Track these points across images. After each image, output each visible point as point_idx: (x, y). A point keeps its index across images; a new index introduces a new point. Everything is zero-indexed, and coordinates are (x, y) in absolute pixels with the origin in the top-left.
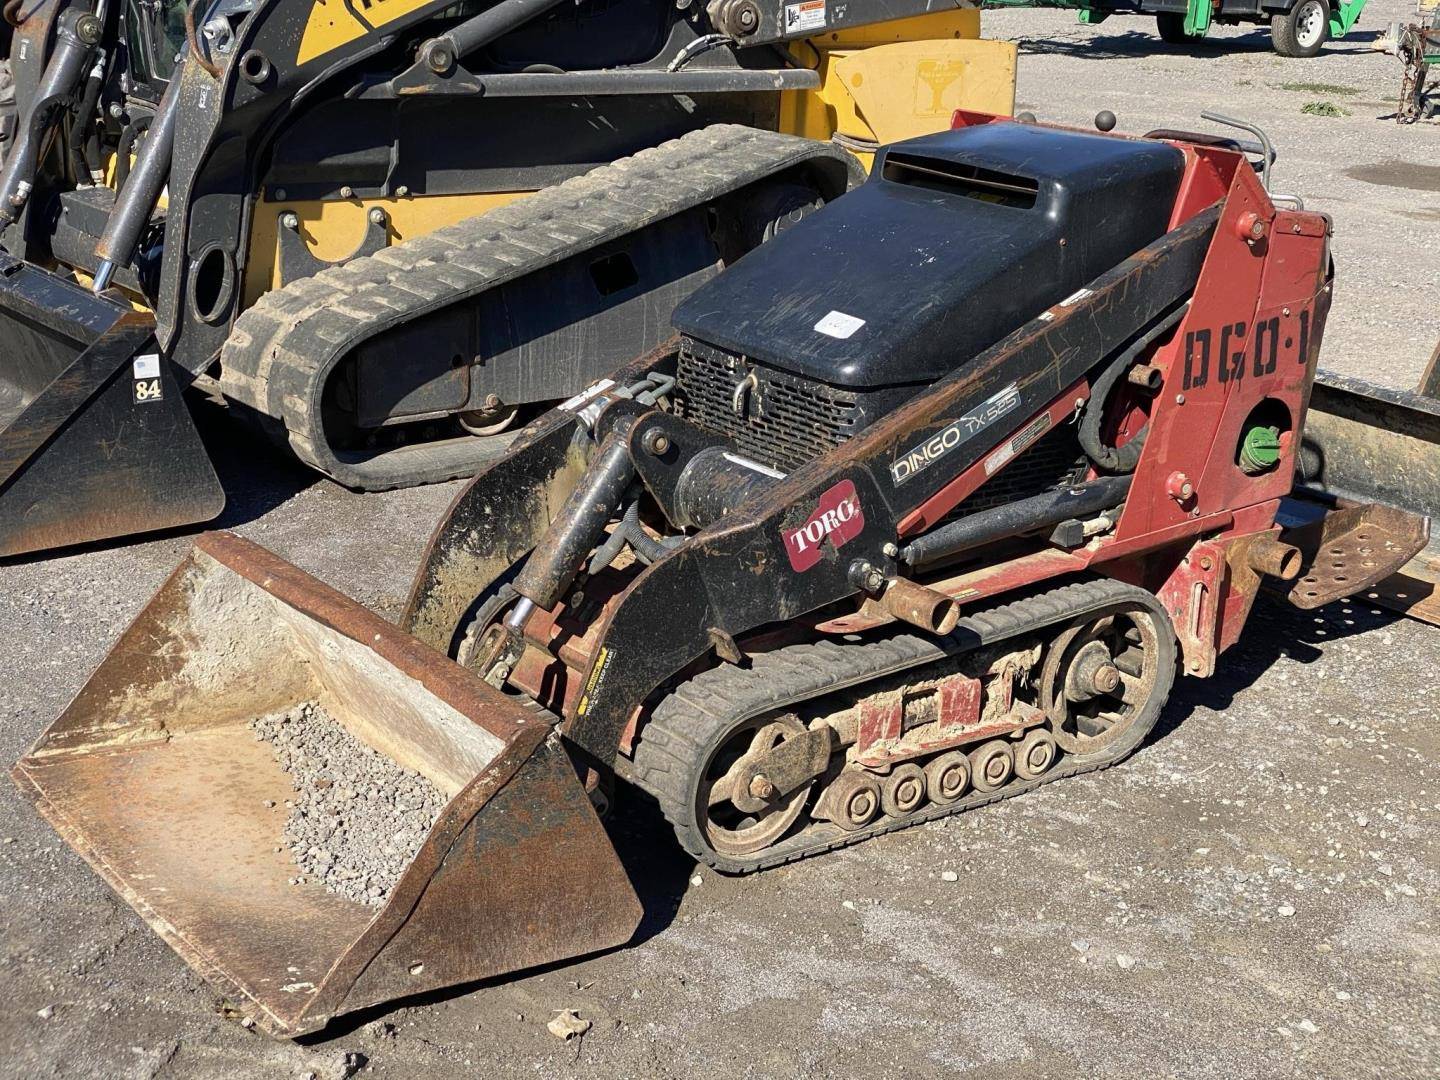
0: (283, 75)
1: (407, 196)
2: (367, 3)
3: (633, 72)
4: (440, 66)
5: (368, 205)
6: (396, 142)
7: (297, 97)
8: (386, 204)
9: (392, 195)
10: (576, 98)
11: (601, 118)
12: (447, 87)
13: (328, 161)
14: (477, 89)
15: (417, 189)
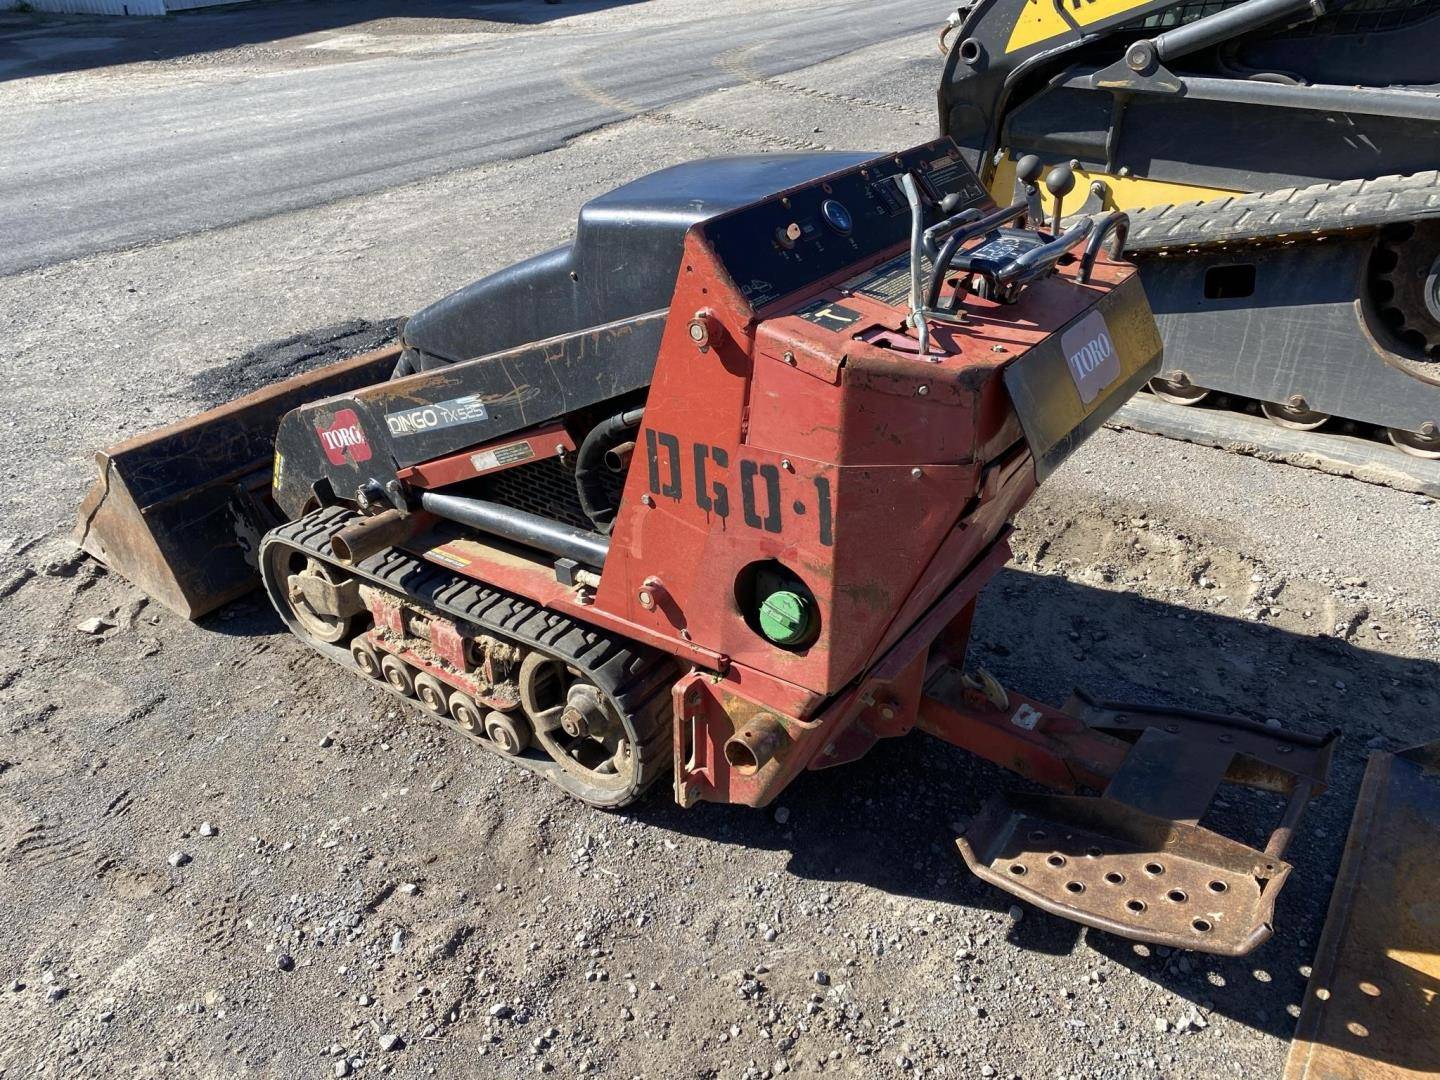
0: (993, 60)
1: (1129, 175)
2: (1077, 4)
3: (1408, 93)
4: (1137, 65)
5: (1094, 177)
6: (1111, 128)
7: (1009, 79)
8: (1110, 181)
9: (1114, 172)
10: (1333, 114)
11: (1362, 137)
12: (1146, 85)
13: (1051, 136)
14: (1175, 89)
15: (1139, 171)
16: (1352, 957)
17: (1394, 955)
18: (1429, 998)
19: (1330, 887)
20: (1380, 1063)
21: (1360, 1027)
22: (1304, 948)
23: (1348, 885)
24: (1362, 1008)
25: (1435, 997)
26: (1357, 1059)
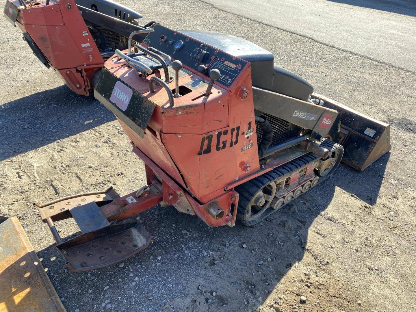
16: (37, 278)
17: (28, 290)
18: (13, 289)
19: (60, 297)
20: (13, 262)
21: (23, 264)
22: (51, 273)
23: (54, 297)
24: (26, 269)
25: (12, 290)
26: (19, 258)
